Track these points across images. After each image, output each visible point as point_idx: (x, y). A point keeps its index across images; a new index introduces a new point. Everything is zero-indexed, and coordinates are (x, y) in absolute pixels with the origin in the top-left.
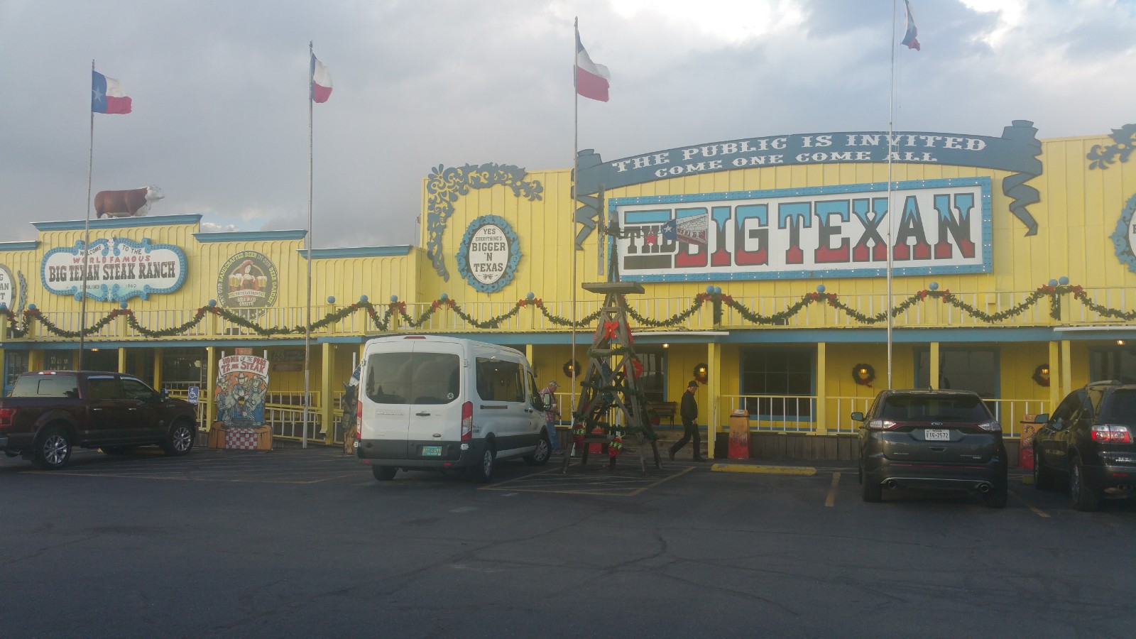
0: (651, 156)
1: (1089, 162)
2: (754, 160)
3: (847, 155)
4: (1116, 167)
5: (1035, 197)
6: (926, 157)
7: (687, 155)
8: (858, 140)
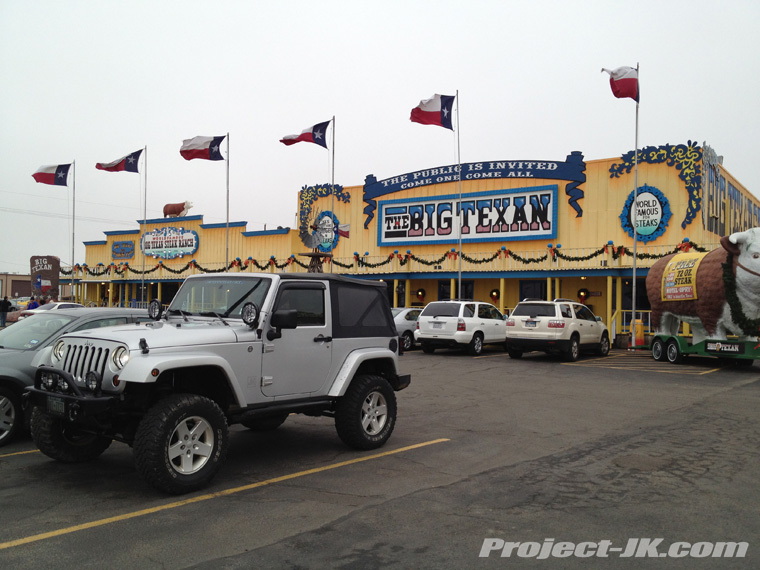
0: (399, 177)
1: (610, 174)
2: (446, 178)
3: (490, 174)
4: (624, 176)
5: (581, 195)
6: (528, 174)
7: (416, 177)
8: (495, 165)
